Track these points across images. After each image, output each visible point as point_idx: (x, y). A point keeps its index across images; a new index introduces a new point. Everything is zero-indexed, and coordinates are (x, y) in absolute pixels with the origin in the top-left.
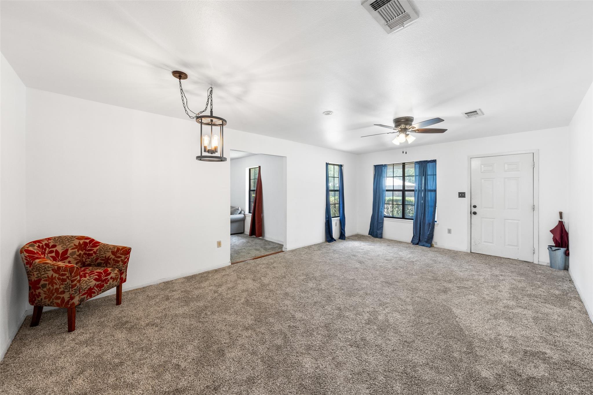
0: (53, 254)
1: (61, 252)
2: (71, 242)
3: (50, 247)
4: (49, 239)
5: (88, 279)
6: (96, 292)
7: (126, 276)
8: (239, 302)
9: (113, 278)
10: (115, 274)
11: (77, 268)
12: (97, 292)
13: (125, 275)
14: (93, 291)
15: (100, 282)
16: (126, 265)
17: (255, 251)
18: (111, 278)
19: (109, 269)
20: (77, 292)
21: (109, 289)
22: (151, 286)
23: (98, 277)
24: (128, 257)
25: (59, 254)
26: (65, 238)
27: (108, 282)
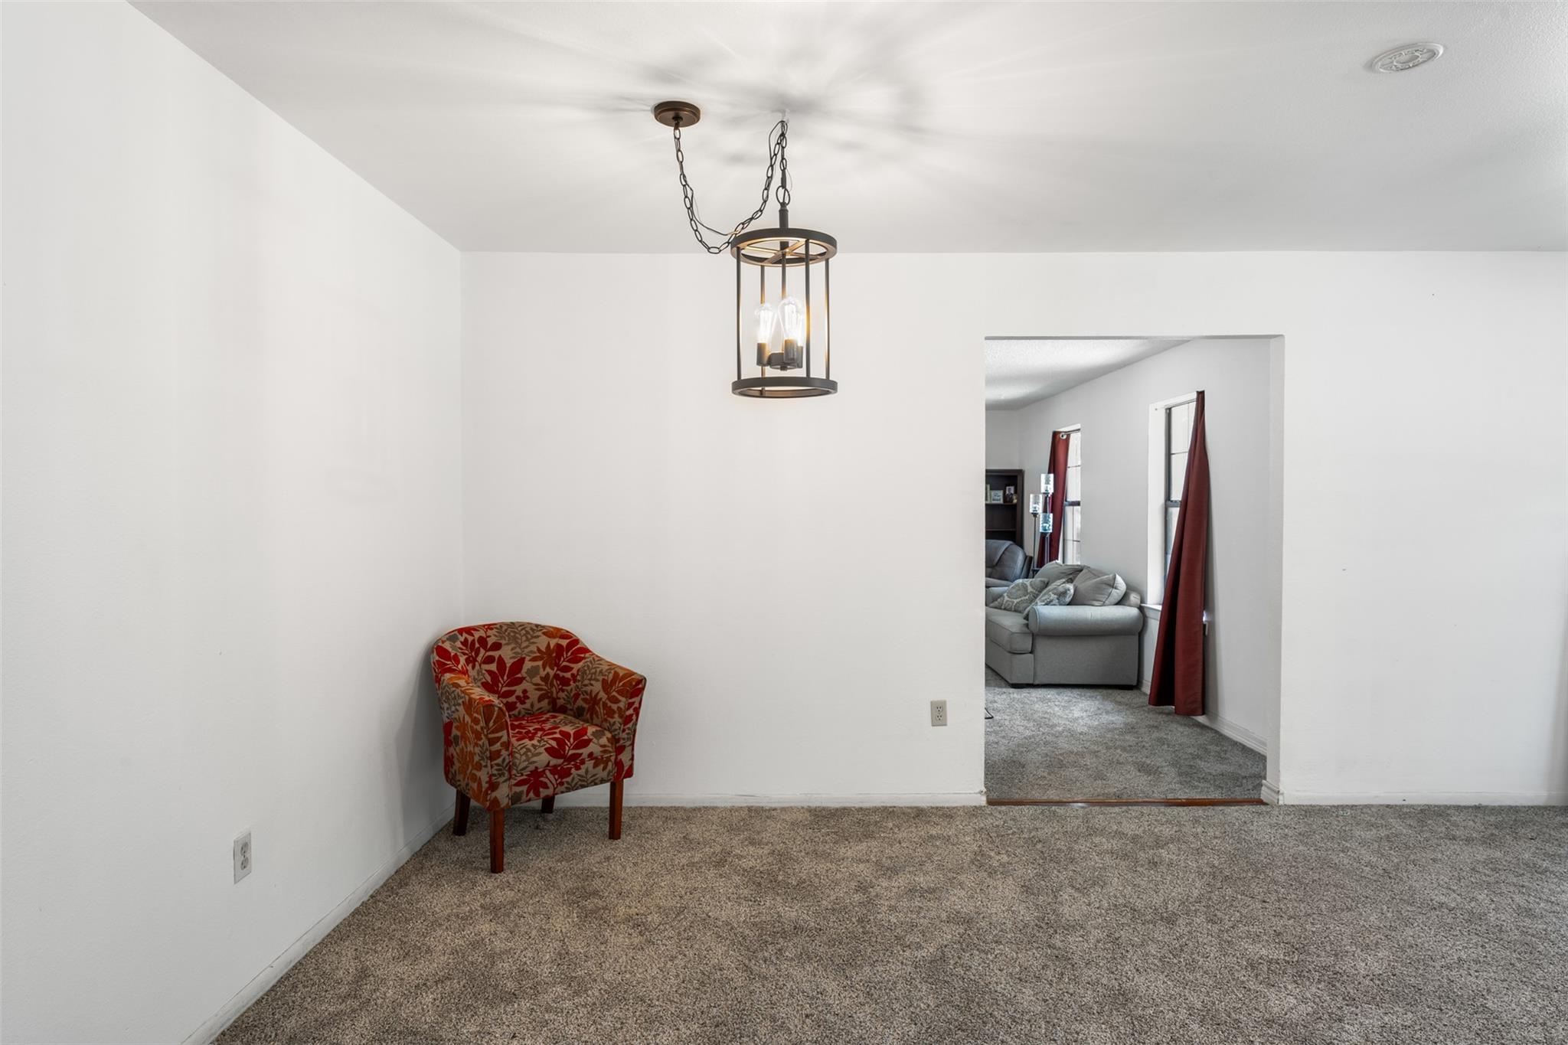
0: (493, 667)
1: (509, 663)
2: (532, 641)
3: (488, 647)
4: (489, 627)
5: (533, 745)
6: (550, 785)
7: (632, 759)
8: (907, 953)
9: (596, 758)
10: (602, 746)
11: (500, 708)
12: (554, 786)
13: (630, 757)
14: (542, 781)
15: (562, 761)
16: (630, 725)
17: (1134, 772)
18: (591, 755)
19: (591, 730)
20: (503, 774)
21: (583, 786)
22: (714, 808)
23: (558, 744)
24: (636, 705)
25: (506, 667)
26: (522, 630)
27: (582, 766)
